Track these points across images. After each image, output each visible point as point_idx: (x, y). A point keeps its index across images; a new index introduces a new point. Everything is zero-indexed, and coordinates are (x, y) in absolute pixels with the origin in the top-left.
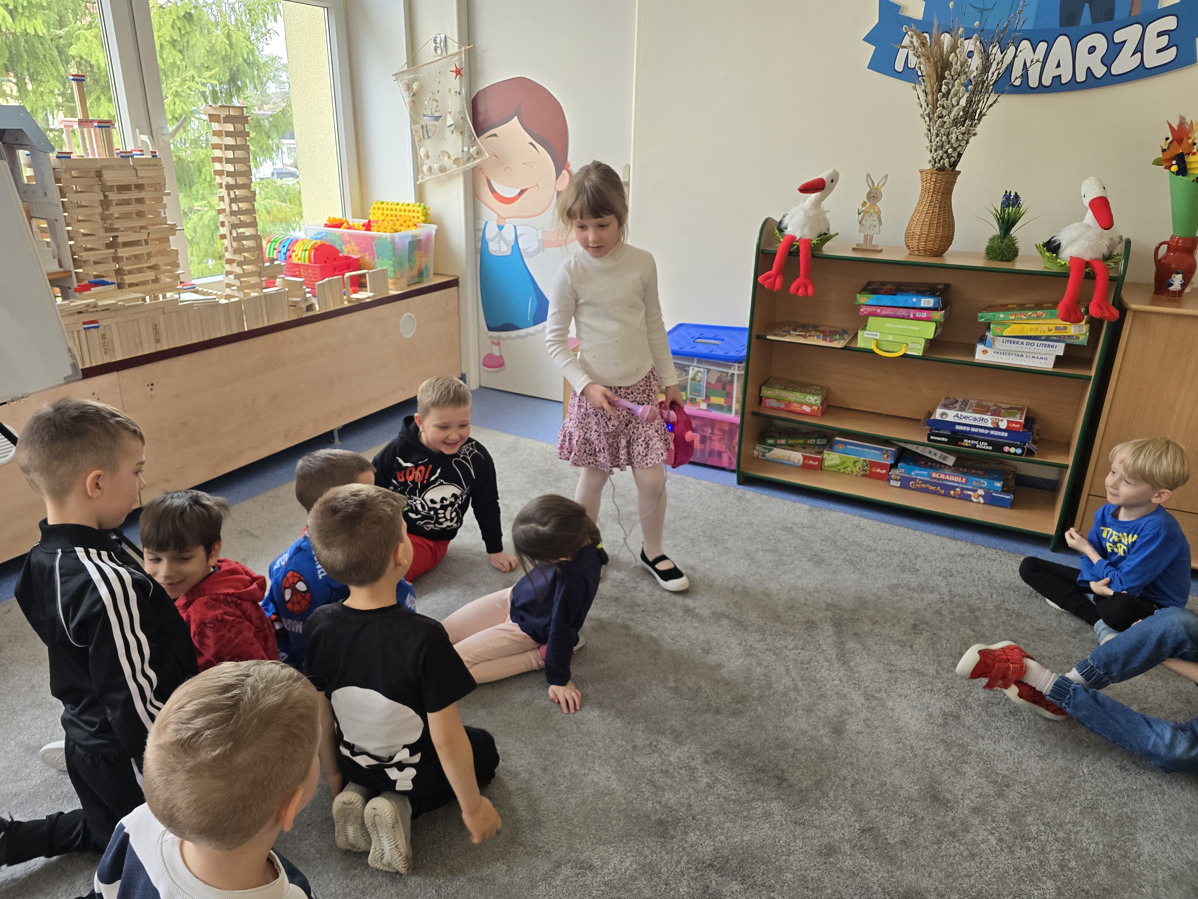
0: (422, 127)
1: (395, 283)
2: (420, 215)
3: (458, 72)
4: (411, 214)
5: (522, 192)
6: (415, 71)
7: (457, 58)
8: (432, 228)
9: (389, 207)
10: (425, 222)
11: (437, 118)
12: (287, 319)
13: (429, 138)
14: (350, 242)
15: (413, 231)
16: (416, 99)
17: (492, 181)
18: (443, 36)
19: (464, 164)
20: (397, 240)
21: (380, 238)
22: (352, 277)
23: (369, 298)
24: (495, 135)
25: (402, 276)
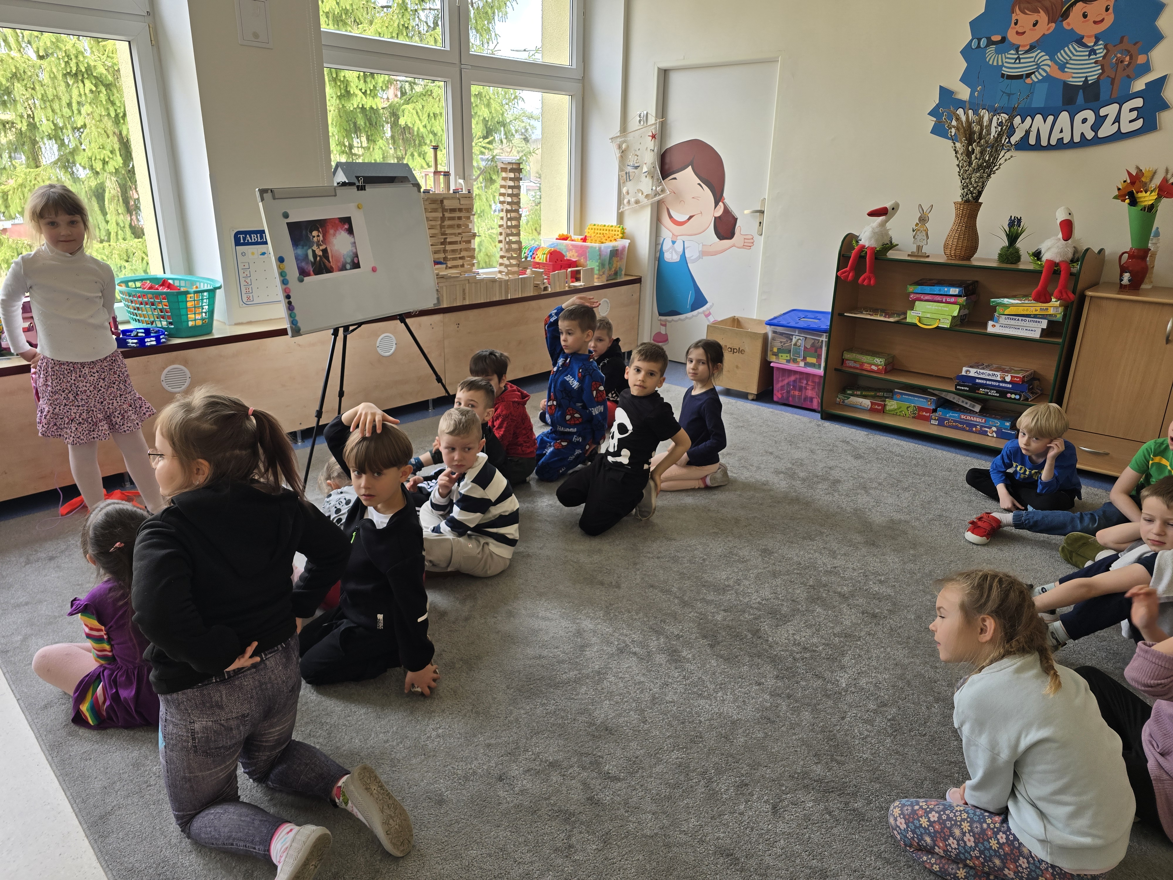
0: (626, 173)
1: (598, 278)
2: (619, 233)
3: (653, 137)
4: (613, 233)
5: (691, 217)
6: (625, 136)
7: (653, 127)
8: (626, 242)
9: (599, 228)
10: (622, 238)
11: (636, 167)
12: (532, 294)
13: (630, 180)
14: (571, 250)
15: (614, 244)
16: (624, 154)
17: (670, 210)
18: (645, 112)
19: (652, 198)
20: (602, 248)
21: (592, 247)
22: (572, 272)
23: (581, 286)
24: (675, 179)
25: (604, 273)
